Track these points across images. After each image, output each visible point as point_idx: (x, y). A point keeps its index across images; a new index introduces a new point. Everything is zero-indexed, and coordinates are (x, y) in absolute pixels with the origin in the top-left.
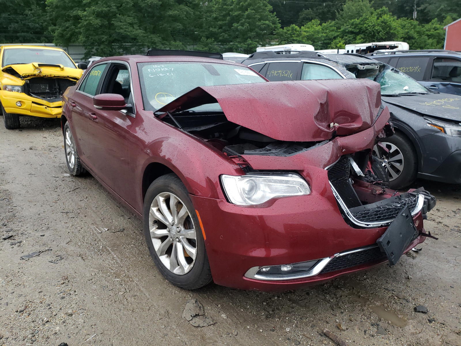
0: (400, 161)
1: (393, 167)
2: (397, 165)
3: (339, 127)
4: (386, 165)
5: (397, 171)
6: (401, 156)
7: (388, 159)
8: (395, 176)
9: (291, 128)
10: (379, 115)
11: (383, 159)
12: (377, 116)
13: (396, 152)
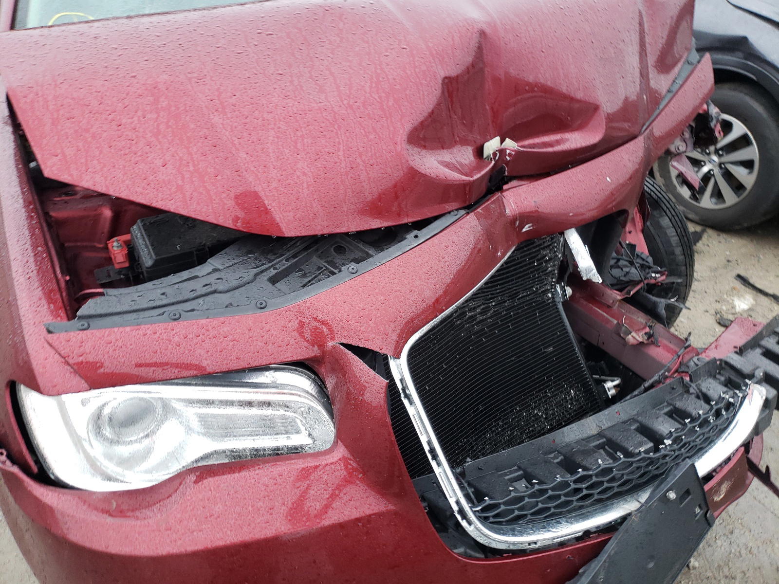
0: (748, 164)
1: (728, 176)
2: (740, 173)
3: (518, 153)
4: (713, 170)
5: (738, 187)
6: (752, 152)
7: (720, 156)
8: (731, 198)
9: (308, 186)
10: (676, 86)
11: (709, 154)
12: (669, 91)
13: (743, 142)
